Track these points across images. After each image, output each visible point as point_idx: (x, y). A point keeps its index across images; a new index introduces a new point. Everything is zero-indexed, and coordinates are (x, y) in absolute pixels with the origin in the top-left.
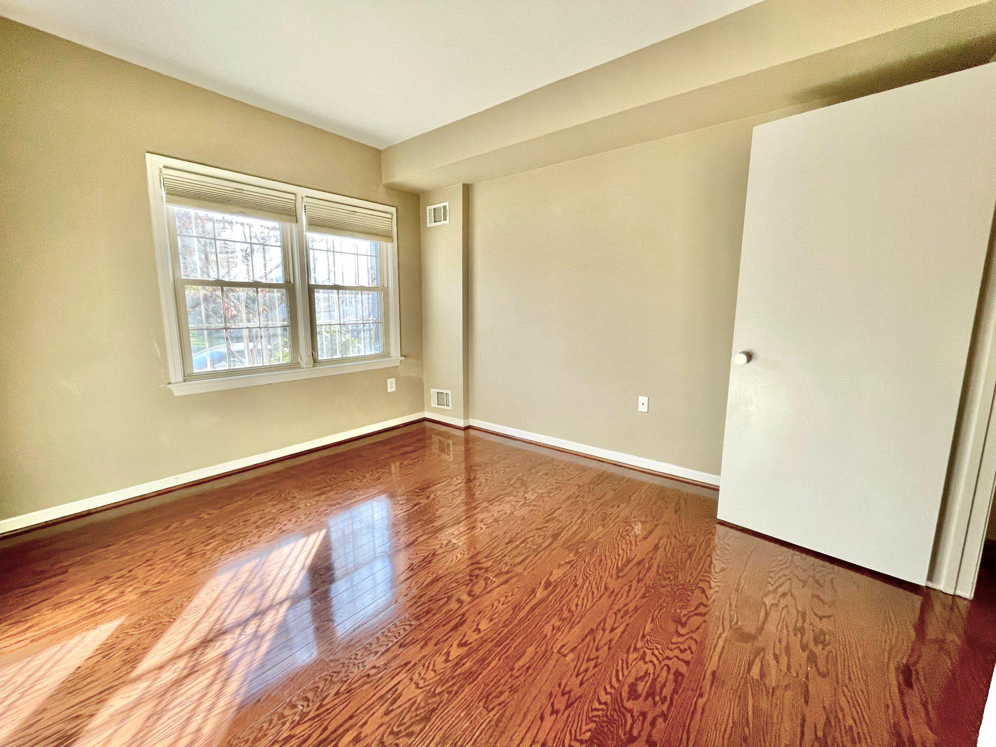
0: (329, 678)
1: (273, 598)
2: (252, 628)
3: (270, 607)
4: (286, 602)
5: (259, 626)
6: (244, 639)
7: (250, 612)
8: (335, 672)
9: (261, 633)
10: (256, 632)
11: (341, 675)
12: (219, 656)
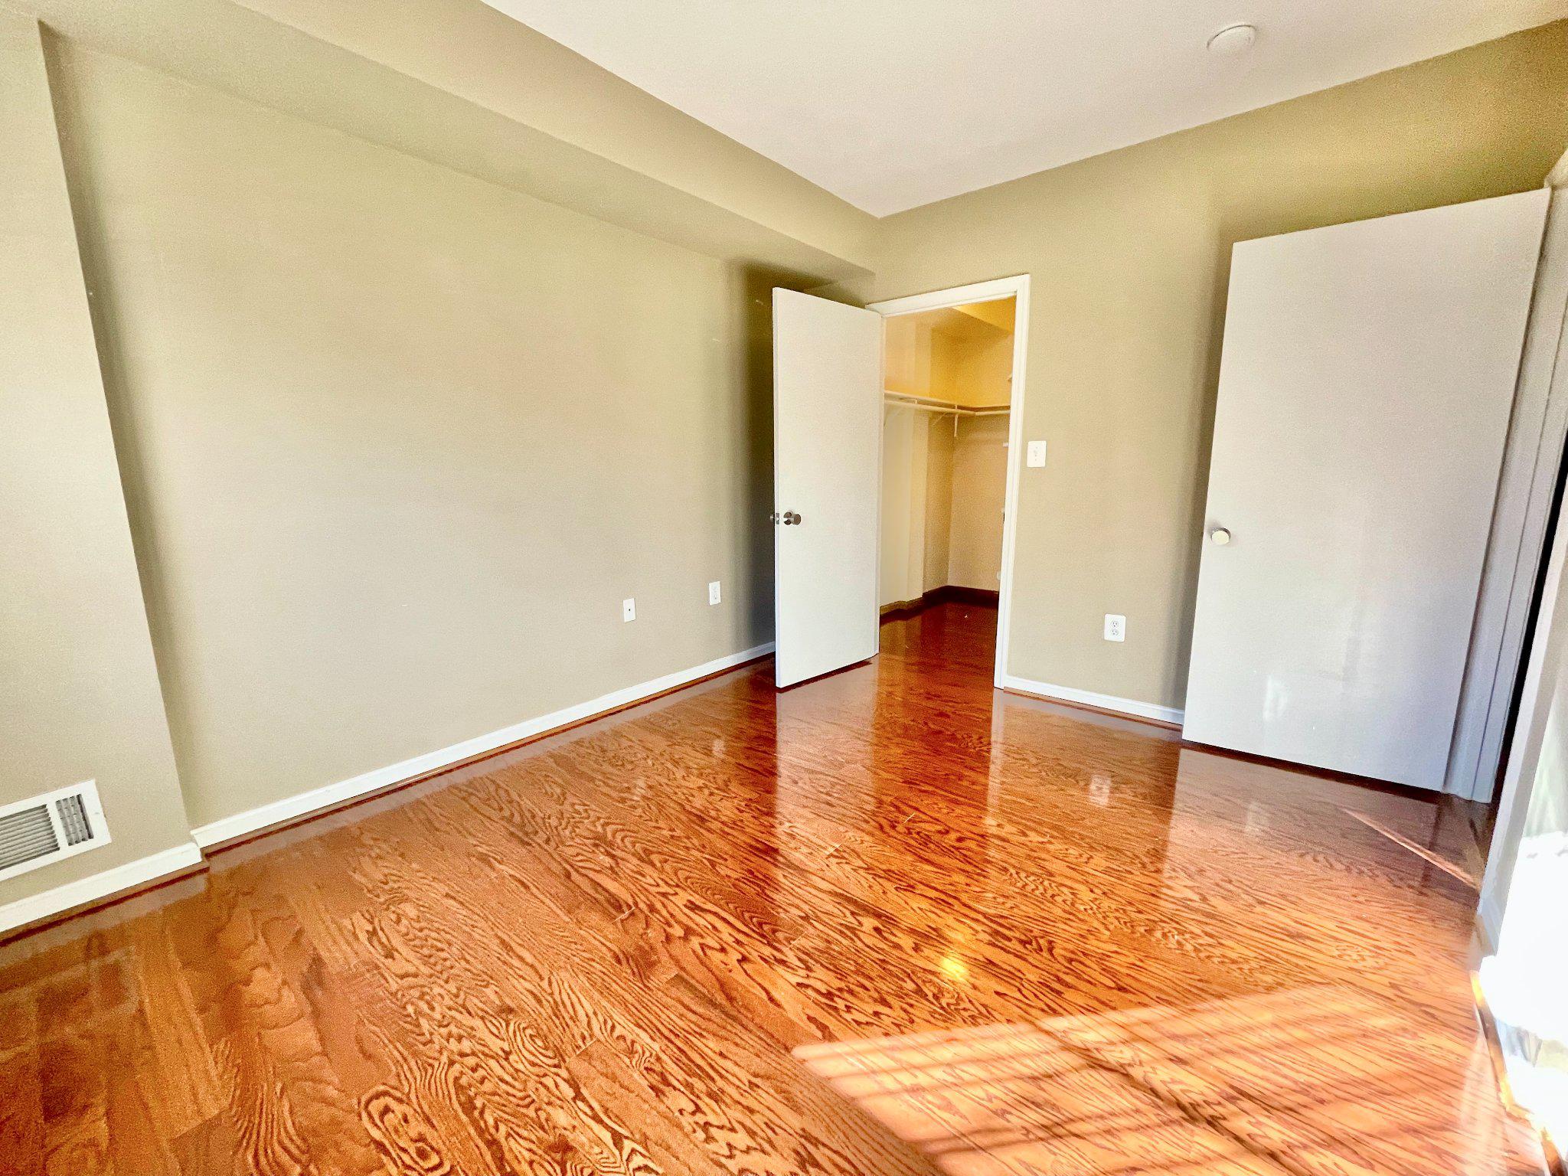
0: (1128, 924)
1: (1047, 1053)
2: (1121, 1052)
3: (1068, 1048)
4: (1047, 1028)
5: (1112, 1043)
6: (1145, 1052)
7: (1097, 1078)
8: (1119, 922)
9: (1123, 1034)
10: (1125, 1042)
11: (1117, 914)
12: (1193, 1071)
